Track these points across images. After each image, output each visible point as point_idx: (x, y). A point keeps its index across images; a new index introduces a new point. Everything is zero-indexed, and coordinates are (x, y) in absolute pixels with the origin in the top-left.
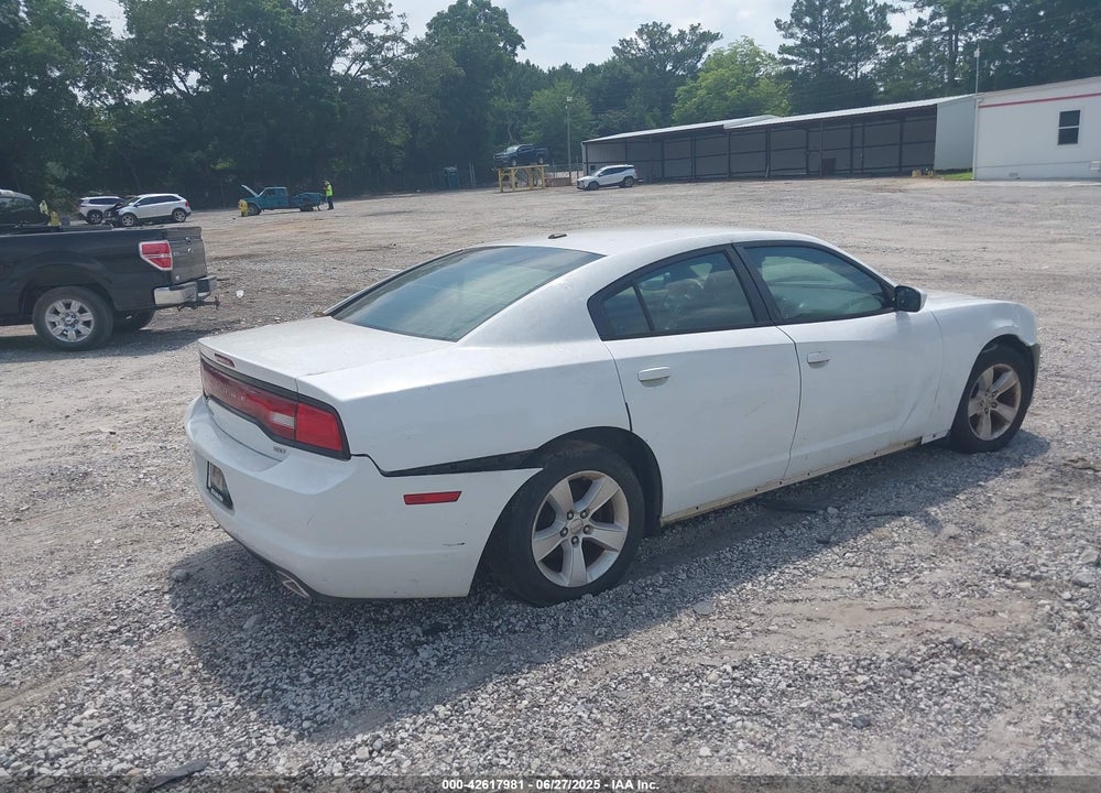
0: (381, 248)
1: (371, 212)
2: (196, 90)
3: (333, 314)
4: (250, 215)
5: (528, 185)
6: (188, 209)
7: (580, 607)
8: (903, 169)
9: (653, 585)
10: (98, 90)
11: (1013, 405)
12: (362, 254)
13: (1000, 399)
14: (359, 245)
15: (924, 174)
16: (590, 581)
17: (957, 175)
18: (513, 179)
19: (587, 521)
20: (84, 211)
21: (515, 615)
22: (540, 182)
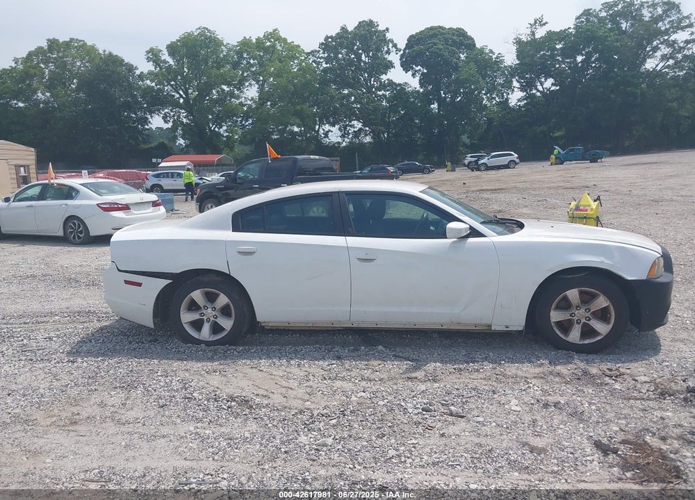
2: (549, 90)
4: (555, 164)
6: (518, 161)
10: (491, 95)
11: (608, 323)
19: (215, 313)
20: (466, 162)
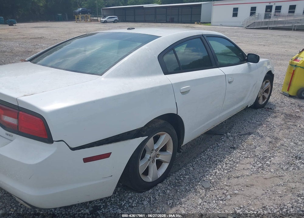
0: (38, 38)
1: (33, 26)
3: (31, 60)
5: (85, 21)
7: (158, 190)
8: (192, 22)
9: (182, 174)
11: (268, 93)
12: (33, 40)
13: (265, 91)
14: (31, 37)
15: (198, 23)
16: (159, 177)
17: (207, 24)
18: (80, 19)
19: (158, 152)
21: (131, 198)
22: (89, 20)
